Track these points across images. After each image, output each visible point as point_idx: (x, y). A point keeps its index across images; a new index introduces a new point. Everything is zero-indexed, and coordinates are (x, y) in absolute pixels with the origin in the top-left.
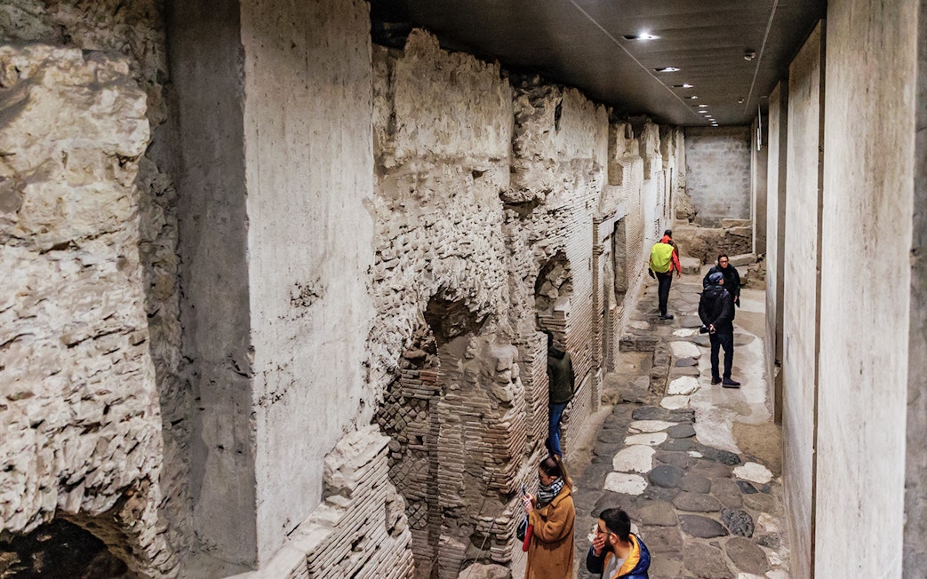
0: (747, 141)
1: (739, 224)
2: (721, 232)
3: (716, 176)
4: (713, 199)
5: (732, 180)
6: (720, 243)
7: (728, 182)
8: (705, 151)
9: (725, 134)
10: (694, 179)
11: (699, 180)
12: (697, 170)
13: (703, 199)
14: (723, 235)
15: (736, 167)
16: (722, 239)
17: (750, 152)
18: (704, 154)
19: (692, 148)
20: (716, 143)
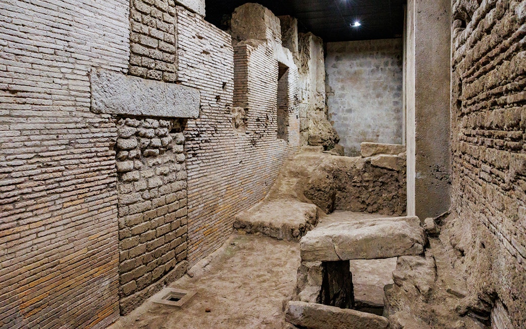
0: (398, 57)
1: (386, 150)
2: (358, 162)
3: (362, 99)
4: (359, 125)
5: (381, 104)
6: (356, 178)
7: (377, 105)
8: (348, 69)
9: (372, 49)
10: (336, 103)
11: (343, 103)
12: (340, 92)
13: (347, 125)
14: (360, 166)
15: (385, 88)
16: (359, 173)
17: (402, 69)
18: (348, 73)
19: (334, 66)
20: (362, 60)
